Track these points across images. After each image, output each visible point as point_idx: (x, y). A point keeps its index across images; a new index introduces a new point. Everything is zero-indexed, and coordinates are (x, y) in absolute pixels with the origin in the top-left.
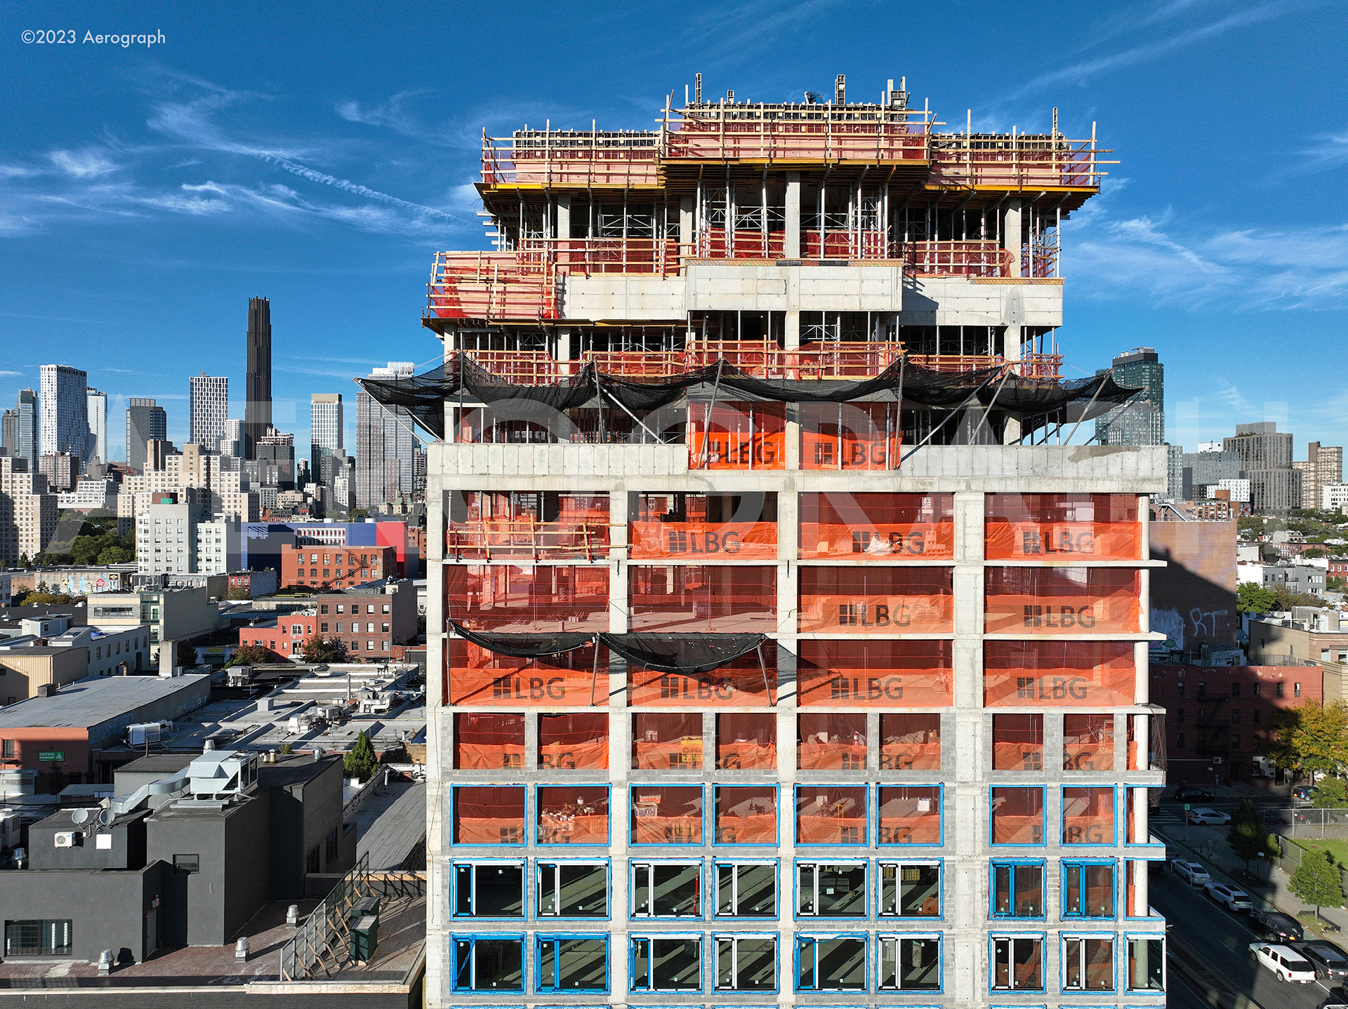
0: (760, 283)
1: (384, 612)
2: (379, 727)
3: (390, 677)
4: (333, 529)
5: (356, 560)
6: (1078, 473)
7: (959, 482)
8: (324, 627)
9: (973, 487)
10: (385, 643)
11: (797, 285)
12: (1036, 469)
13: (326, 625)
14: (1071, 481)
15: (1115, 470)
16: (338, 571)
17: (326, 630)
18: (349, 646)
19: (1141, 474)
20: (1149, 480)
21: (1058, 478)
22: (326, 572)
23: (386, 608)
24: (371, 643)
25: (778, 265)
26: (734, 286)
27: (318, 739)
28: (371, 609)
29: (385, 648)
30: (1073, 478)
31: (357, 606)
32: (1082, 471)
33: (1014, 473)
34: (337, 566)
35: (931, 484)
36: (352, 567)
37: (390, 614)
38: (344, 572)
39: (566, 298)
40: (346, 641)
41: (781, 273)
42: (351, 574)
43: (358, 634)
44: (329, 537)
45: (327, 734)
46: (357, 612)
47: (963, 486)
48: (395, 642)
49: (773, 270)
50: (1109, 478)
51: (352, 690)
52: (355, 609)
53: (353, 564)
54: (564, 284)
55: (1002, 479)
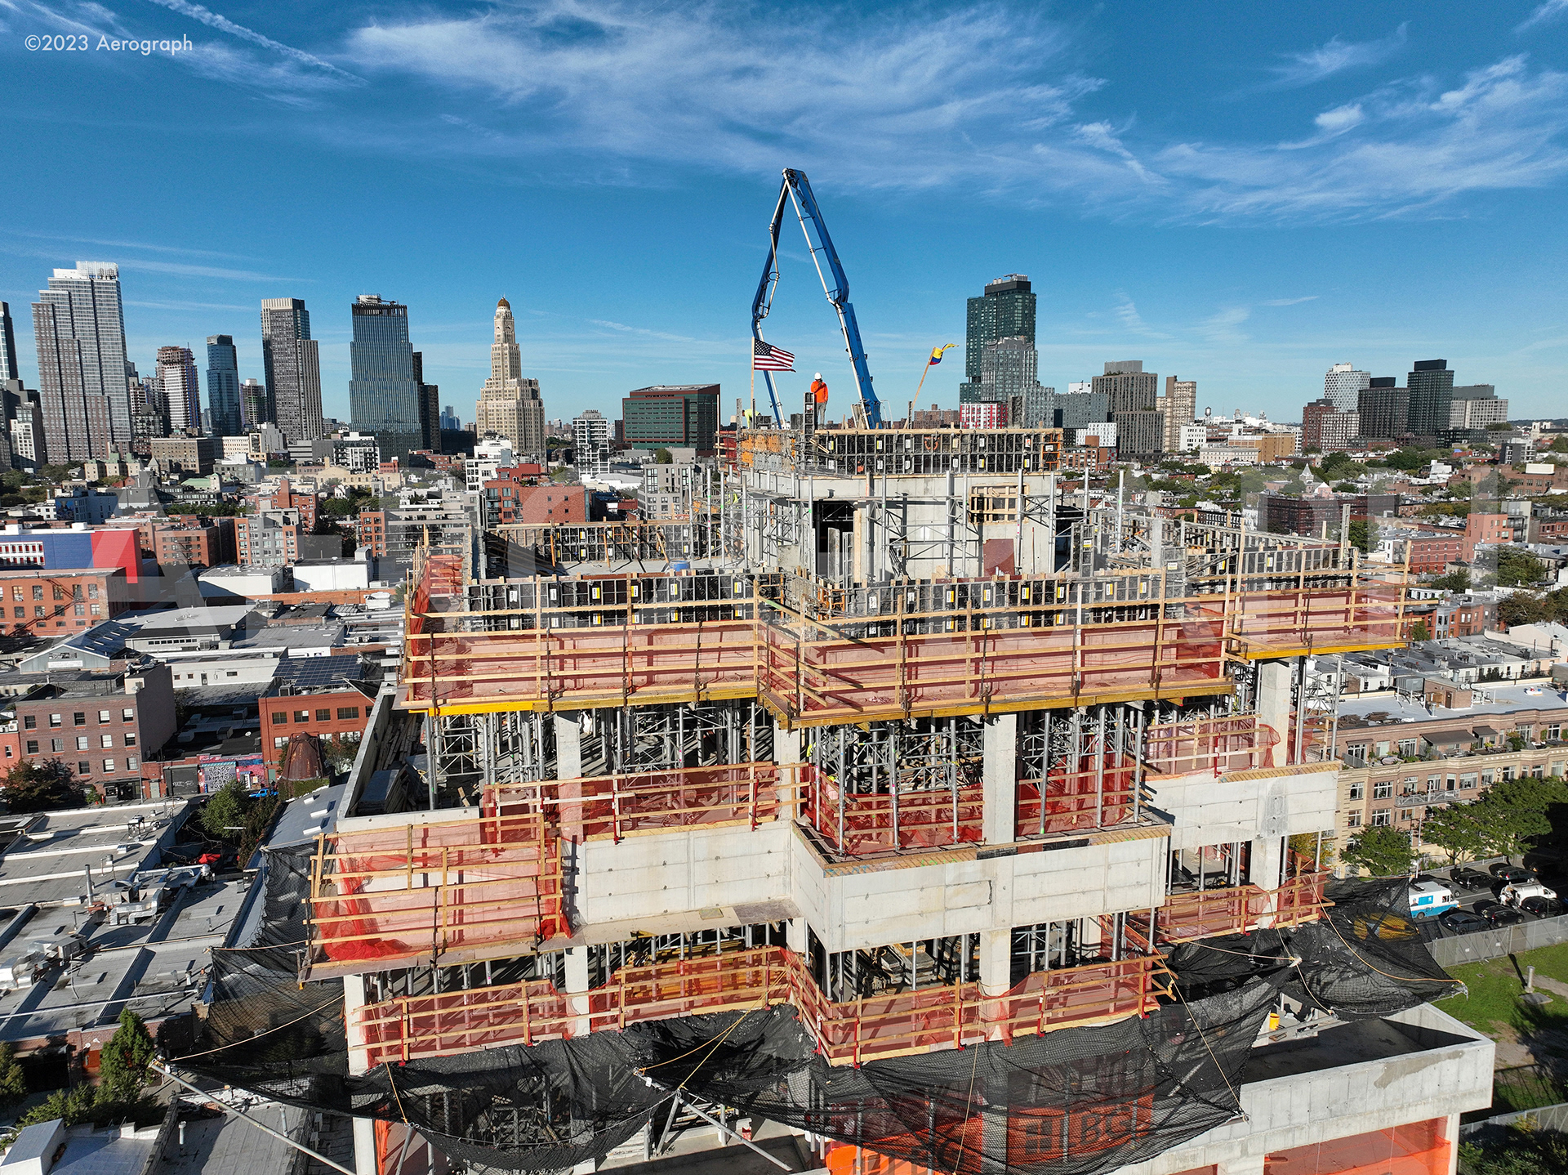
0: (951, 890)
1: (125, 719)
2: (146, 957)
3: (147, 835)
4: (23, 544)
5: (66, 592)
6: (1385, 1101)
7: (1231, 1148)
8: (32, 747)
9: (1250, 1150)
10: (132, 760)
11: (1009, 888)
12: (1334, 1108)
13: (35, 743)
14: (1376, 1115)
15: (1430, 1088)
16: (38, 609)
17: (36, 750)
18: (75, 769)
19: (1462, 1088)
20: (1470, 1094)
21: (1360, 1114)
22: (19, 610)
23: (129, 713)
24: (108, 762)
25: (980, 857)
26: (908, 902)
27: (52, 998)
28: (105, 715)
29: (132, 766)
30: (1379, 1111)
31: (82, 714)
32: (1390, 1099)
33: (1305, 1119)
34: (37, 602)
35: (1194, 1157)
36: (59, 603)
37: (136, 720)
38: (48, 608)
39: (579, 881)
40: (69, 761)
41: (983, 871)
42: (60, 611)
43: (89, 752)
44: (18, 555)
45: (65, 983)
46: (83, 722)
47: (1237, 1152)
48: (149, 756)
49: (972, 867)
50: (1422, 1099)
51: (92, 872)
52: (79, 719)
53: (61, 598)
54: (574, 857)
55: (1289, 1130)
